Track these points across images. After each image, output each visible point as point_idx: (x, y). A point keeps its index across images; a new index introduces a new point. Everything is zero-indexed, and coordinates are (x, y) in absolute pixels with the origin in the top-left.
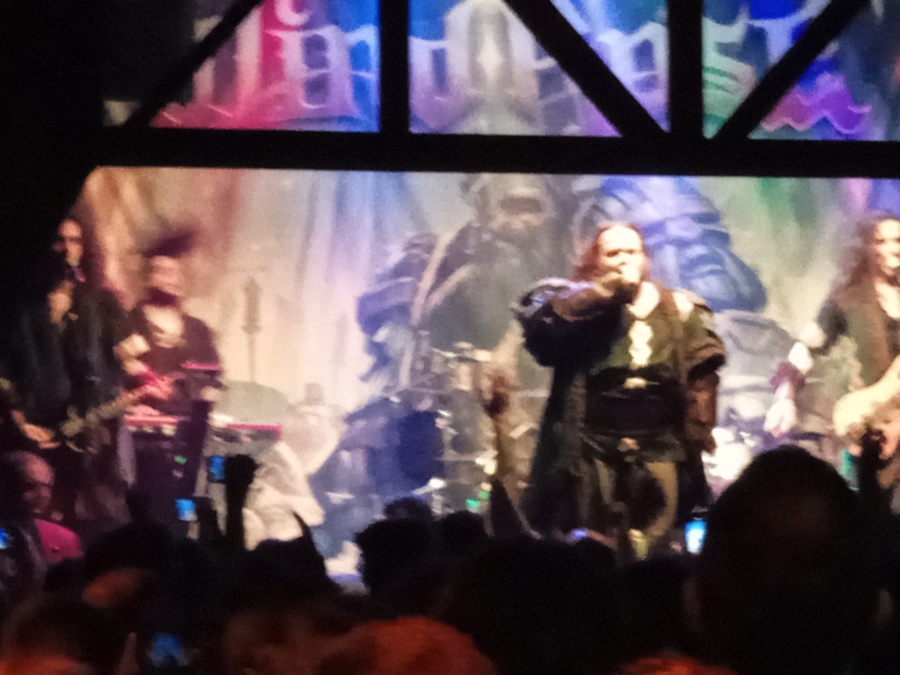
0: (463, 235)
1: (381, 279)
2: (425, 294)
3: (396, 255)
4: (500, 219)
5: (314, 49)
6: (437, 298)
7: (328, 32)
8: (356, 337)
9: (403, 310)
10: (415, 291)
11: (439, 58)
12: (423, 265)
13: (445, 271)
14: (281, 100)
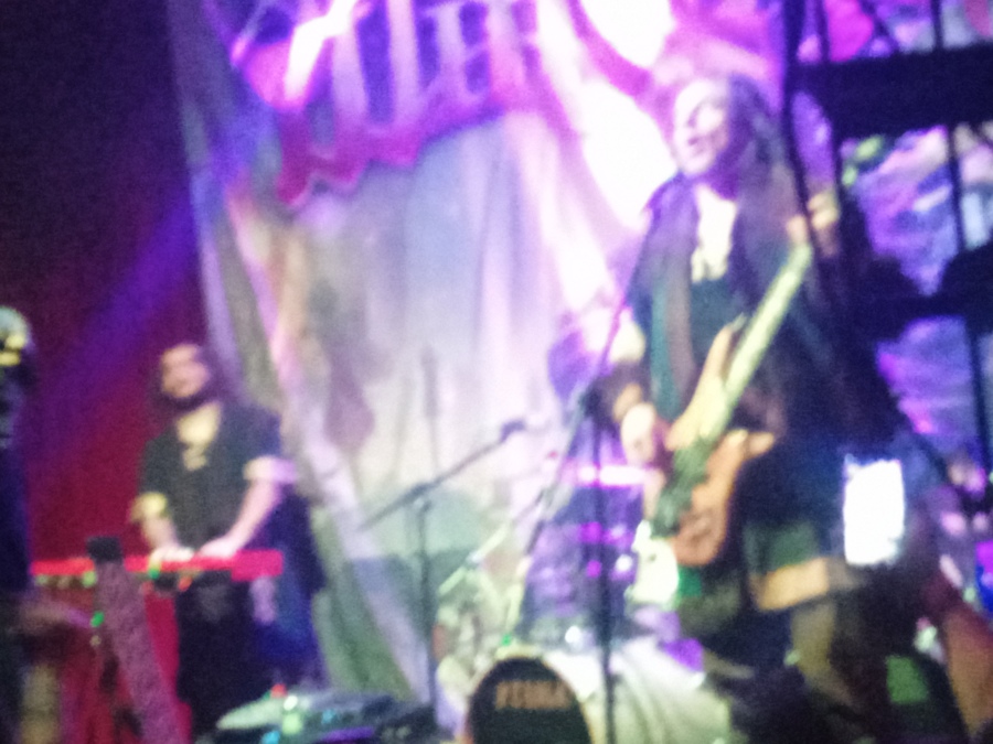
14: (439, 98)
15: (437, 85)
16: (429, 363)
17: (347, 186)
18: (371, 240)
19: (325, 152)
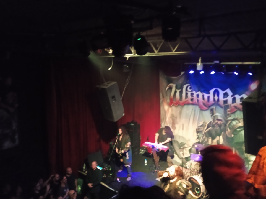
0: (210, 123)
1: (199, 127)
2: (205, 130)
3: (201, 124)
4: (216, 121)
5: (192, 94)
6: (207, 131)
7: (194, 92)
8: (196, 133)
9: (202, 131)
10: (204, 129)
11: (209, 97)
12: (205, 126)
13: (208, 127)
14: (187, 101)
15: (187, 99)
16: (183, 125)
17: (177, 106)
18: (179, 111)
19: (174, 102)
